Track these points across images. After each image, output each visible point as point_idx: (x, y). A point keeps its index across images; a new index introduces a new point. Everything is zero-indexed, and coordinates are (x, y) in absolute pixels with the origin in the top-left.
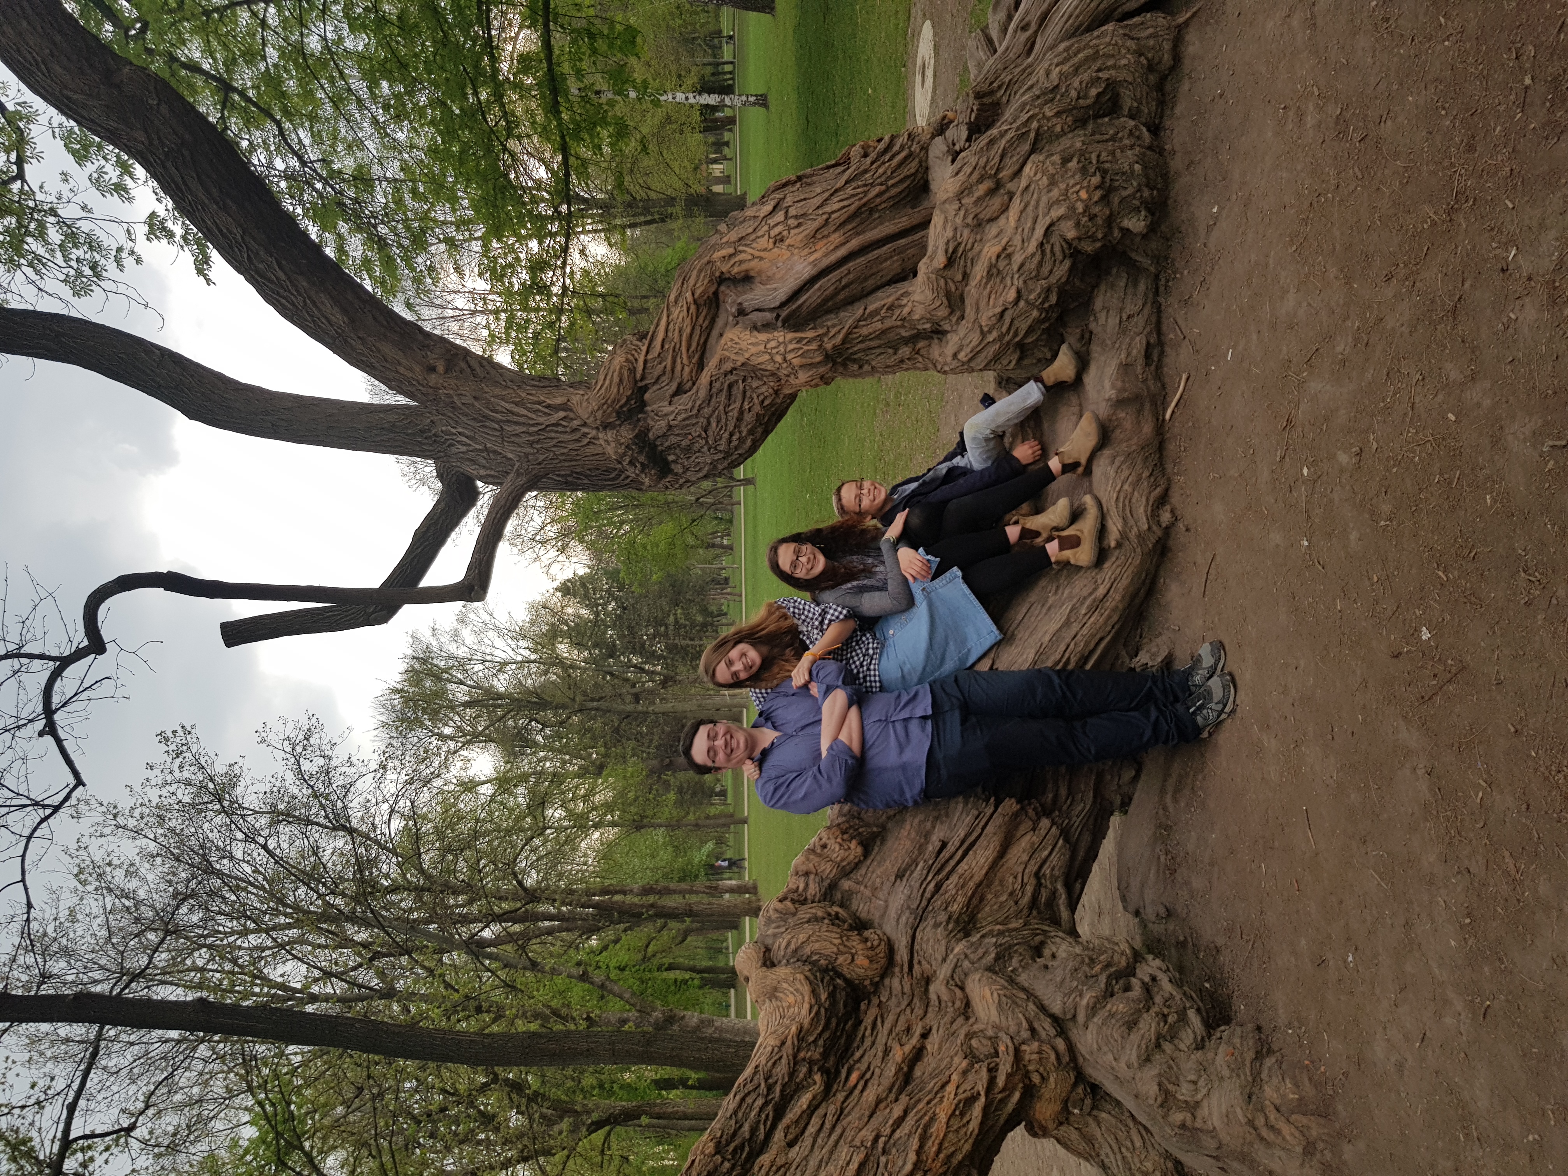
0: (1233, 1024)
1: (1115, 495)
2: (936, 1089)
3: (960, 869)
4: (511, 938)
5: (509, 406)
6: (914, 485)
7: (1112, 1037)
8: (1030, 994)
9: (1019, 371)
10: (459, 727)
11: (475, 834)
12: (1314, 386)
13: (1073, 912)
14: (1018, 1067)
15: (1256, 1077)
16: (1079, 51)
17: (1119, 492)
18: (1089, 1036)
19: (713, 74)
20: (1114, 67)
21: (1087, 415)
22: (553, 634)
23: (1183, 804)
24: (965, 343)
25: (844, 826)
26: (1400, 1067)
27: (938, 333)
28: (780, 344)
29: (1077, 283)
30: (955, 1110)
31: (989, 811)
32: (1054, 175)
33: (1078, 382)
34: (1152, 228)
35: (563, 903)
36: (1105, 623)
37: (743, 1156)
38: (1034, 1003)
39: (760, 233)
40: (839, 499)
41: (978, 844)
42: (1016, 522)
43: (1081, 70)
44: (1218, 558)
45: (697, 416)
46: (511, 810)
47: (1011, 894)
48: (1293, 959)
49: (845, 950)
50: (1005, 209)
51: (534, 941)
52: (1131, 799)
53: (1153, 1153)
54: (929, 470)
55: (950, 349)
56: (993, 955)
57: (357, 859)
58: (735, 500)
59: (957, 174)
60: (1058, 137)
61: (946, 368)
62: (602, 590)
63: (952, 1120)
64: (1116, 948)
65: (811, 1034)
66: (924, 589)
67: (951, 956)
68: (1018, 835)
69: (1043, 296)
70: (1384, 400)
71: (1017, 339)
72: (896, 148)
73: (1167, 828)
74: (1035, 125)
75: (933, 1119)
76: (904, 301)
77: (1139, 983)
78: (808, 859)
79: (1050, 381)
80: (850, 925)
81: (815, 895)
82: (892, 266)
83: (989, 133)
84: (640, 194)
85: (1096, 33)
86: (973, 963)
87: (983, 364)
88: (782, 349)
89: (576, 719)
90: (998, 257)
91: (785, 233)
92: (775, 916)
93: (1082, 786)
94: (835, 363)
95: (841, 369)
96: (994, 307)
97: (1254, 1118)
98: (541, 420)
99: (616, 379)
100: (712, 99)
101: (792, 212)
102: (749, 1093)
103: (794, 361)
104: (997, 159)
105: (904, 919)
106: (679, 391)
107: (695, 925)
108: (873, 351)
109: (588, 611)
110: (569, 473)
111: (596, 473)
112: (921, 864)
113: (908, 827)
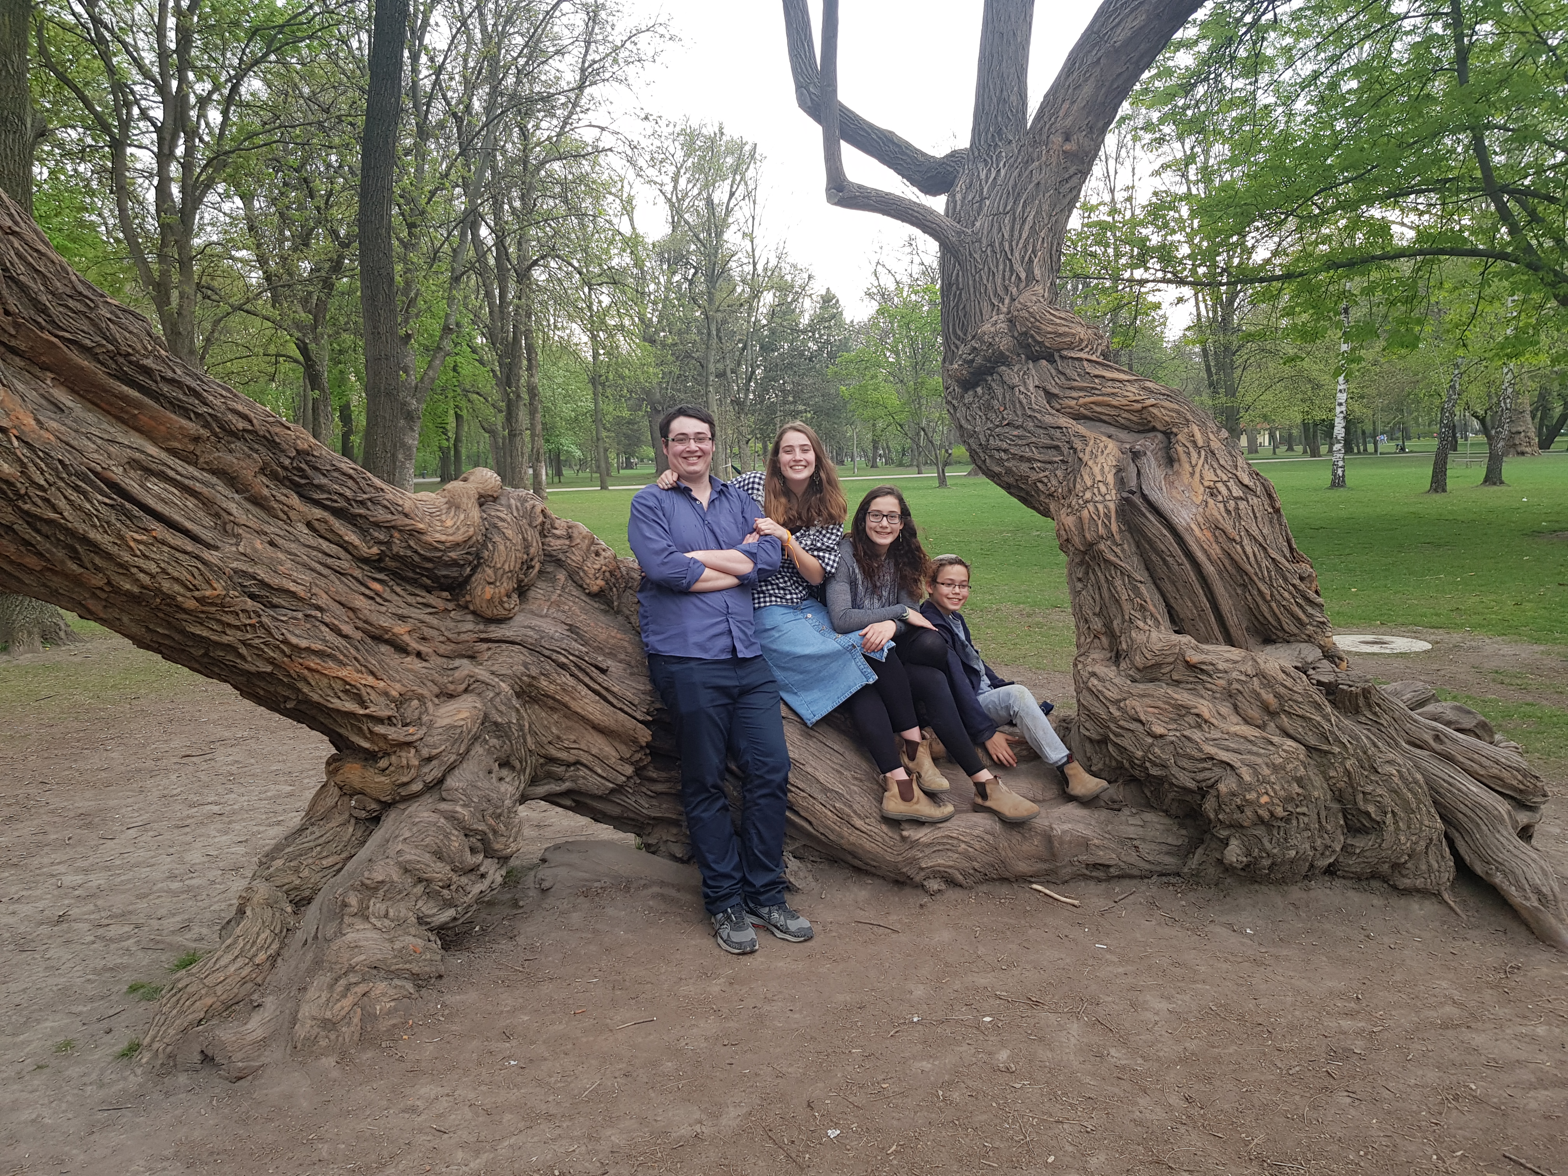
0: (443, 952)
1: (954, 835)
2: (369, 665)
3: (581, 687)
4: (482, 256)
5: (1030, 218)
6: (962, 636)
7: (427, 836)
8: (463, 757)
9: (1077, 738)
10: (687, 194)
11: (581, 216)
12: (1075, 1028)
13: (541, 799)
14: (395, 745)
15: (396, 974)
16: (1415, 794)
17: (957, 839)
18: (426, 814)
19: (1364, 432)
20: (1398, 829)
21: (1034, 807)
22: (783, 288)
23: (651, 903)
24: (1107, 684)
25: (617, 573)
26: (413, 1110)
27: (1117, 657)
28: (1104, 496)
29: (1171, 795)
30: (350, 685)
31: (638, 715)
32: (1284, 769)
34: (1229, 869)
35: (518, 307)
36: (827, 827)
37: (296, 479)
38: (455, 761)
39: (1219, 472)
40: (952, 562)
41: (606, 704)
42: (923, 737)
43: (1394, 796)
44: (894, 936)
45: (1024, 414)
46: (607, 251)
47: (559, 738)
48: (508, 1009)
49: (499, 576)
50: (1247, 721)
51: (480, 280)
52: (654, 853)
53: (317, 877)
55: (1100, 669)
56: (500, 720)
57: (553, 95)
58: (923, 468)
59: (1284, 672)
60: (1324, 774)
61: (1080, 666)
62: (829, 335)
63: (340, 682)
64: (511, 839)
65: (416, 543)
67: (497, 680)
68: (616, 744)
69: (1158, 761)
70: (1065, 1094)
71: (1111, 736)
72: (1310, 610)
73: (627, 889)
74: (1337, 750)
75: (342, 664)
76: (1149, 622)
77: (479, 861)
78: (584, 538)
80: (523, 581)
81: (550, 546)
82: (1186, 609)
83: (1327, 703)
84: (1238, 361)
85: (1433, 810)
86: (491, 700)
87: (1085, 703)
88: (1099, 498)
89: (698, 314)
90: (1198, 715)
91: (1220, 498)
92: (528, 505)
93: (664, 806)
94: (1085, 553)
95: (1077, 560)
96: (1146, 712)
97: (356, 972)
98: (1017, 254)
99: (1062, 330)
100: (1339, 431)
101: (1242, 505)
102: (357, 483)
103: (1086, 511)
104: (1300, 712)
105: (531, 633)
106: (1050, 396)
107: (501, 441)
108: (1097, 591)
109: (807, 322)
110: (961, 286)
111: (961, 314)
112: (584, 649)
113: (619, 636)
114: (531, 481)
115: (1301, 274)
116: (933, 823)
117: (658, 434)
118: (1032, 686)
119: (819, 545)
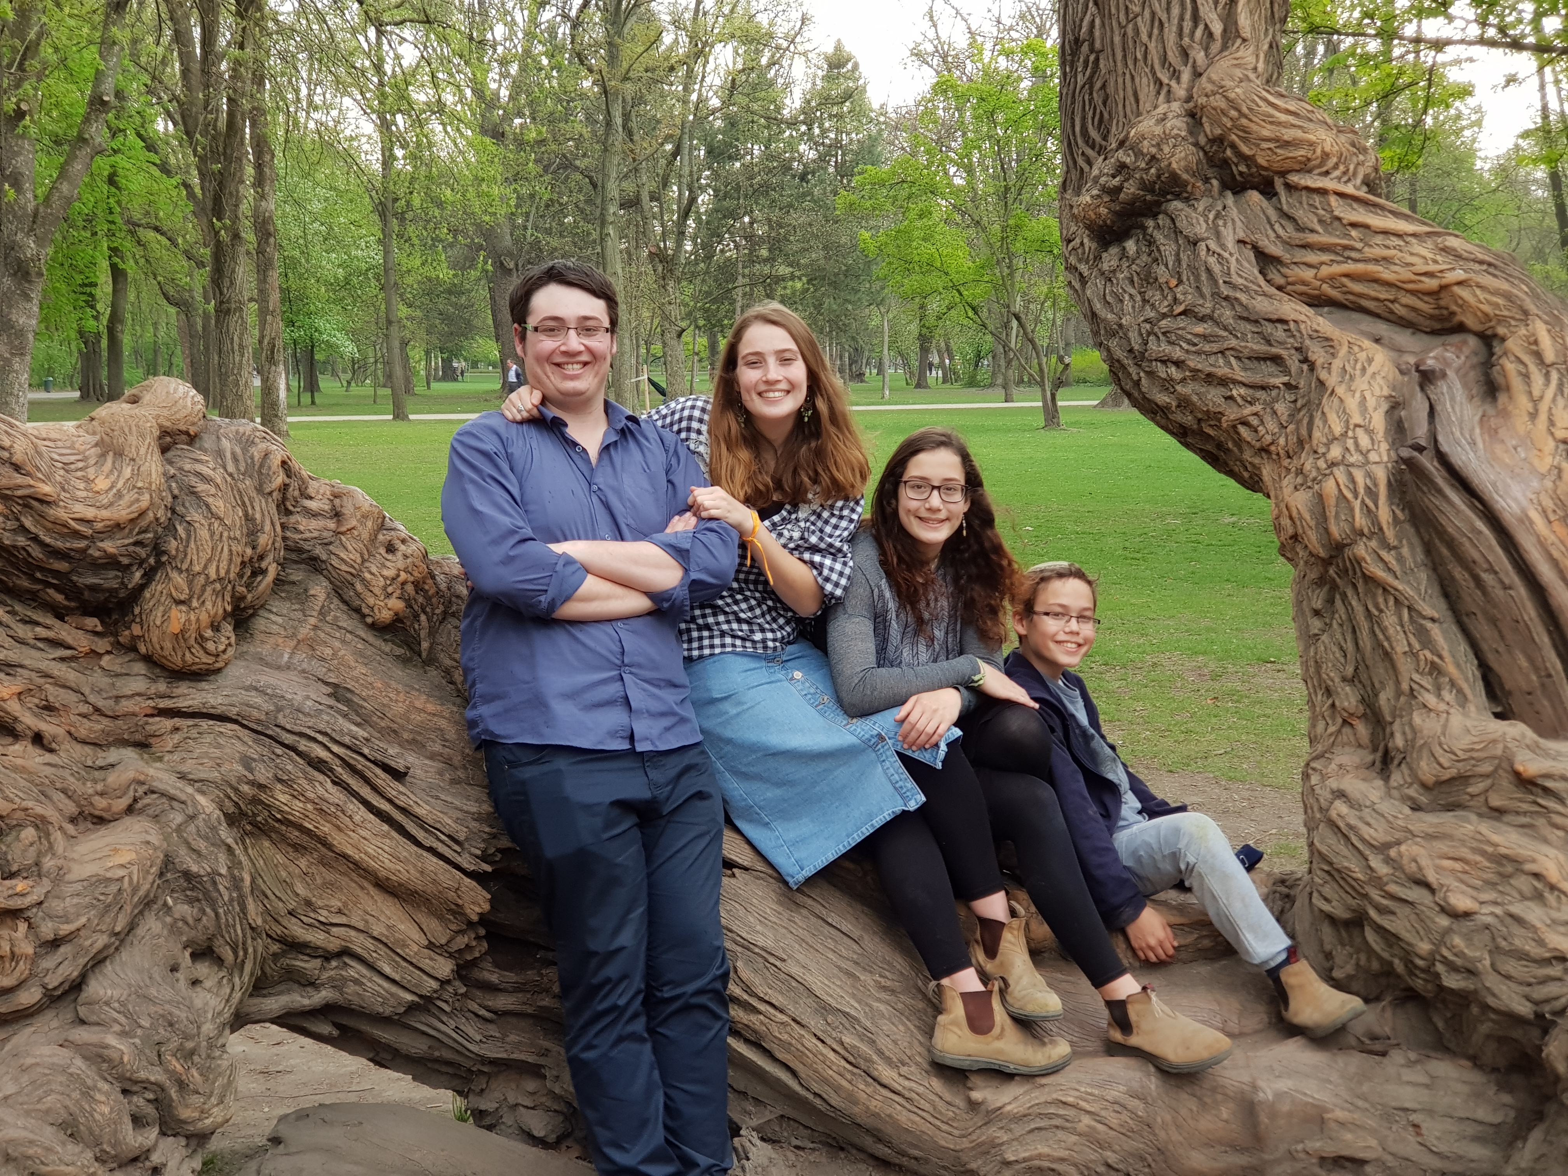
1: (1070, 1100)
3: (353, 806)
6: (1082, 717)
7: (47, 1093)
8: (122, 938)
9: (1306, 915)
13: (273, 1021)
17: (1076, 1107)
18: (46, 1050)
22: (752, 38)
24: (1367, 813)
25: (428, 586)
27: (1385, 761)
28: (1365, 454)
29: (1485, 1028)
31: (466, 861)
35: (237, 63)
36: (826, 1081)
38: (106, 947)
40: (1061, 575)
41: (402, 840)
42: (1013, 913)
45: (1216, 294)
47: (308, 903)
49: (197, 589)
52: (490, 1128)
54: (1113, 748)
55: (1353, 785)
56: (194, 868)
58: (1015, 391)
61: (1314, 779)
62: (839, 131)
64: (214, 1100)
65: (36, 522)
66: (881, 738)
67: (190, 790)
68: (420, 917)
69: (1459, 962)
71: (1372, 913)
76: (1447, 695)
77: (149, 1143)
78: (365, 517)
80: (243, 598)
81: (297, 531)
82: (1517, 672)
86: (179, 829)
87: (1324, 849)
88: (1355, 458)
89: (587, 84)
90: (1537, 876)
92: (256, 452)
93: (513, 1038)
94: (1327, 562)
95: (1313, 575)
96: (1438, 869)
99: (1288, 134)
103: (1331, 483)
105: (258, 700)
106: (1265, 260)
107: (199, 322)
108: (1349, 637)
109: (798, 104)
110: (1098, 45)
111: (1098, 98)
112: (361, 733)
113: (430, 708)
114: (258, 400)
116: (1029, 1076)
117: (506, 315)
118: (1221, 814)
119: (814, 539)
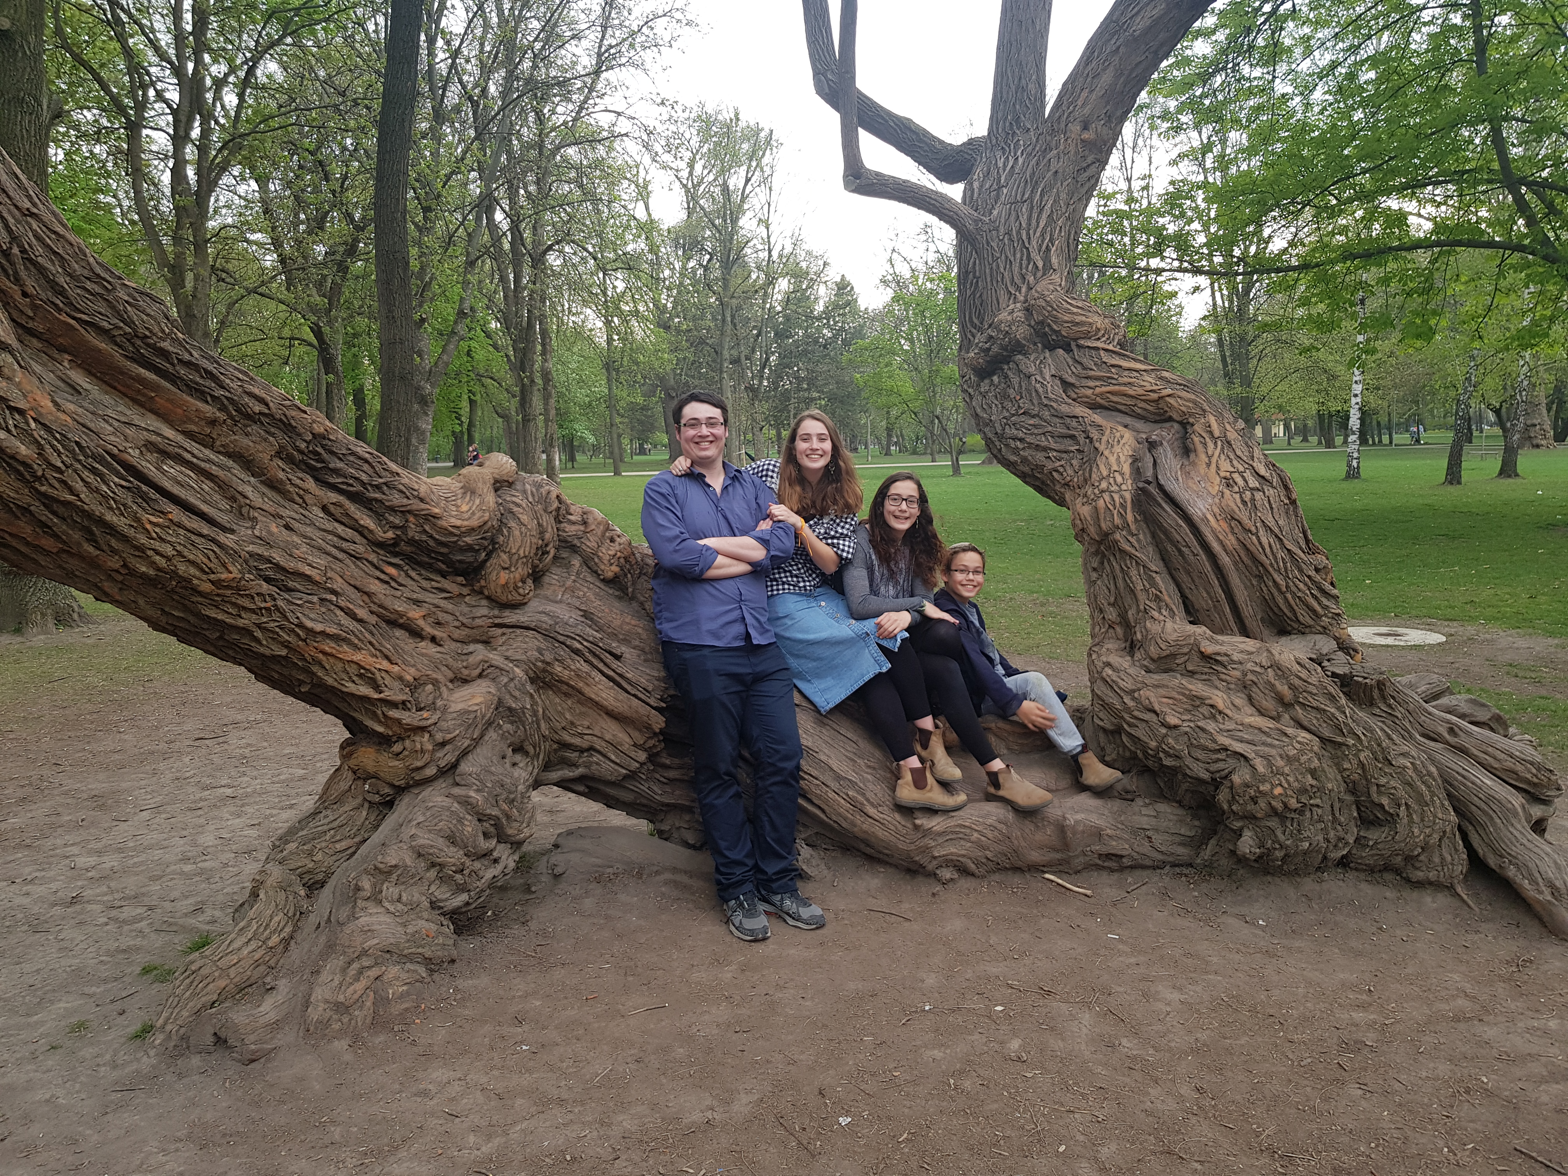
0: (455, 936)
1: (967, 824)
2: (384, 650)
3: (595, 673)
4: (497, 240)
5: (1048, 207)
7: (440, 821)
8: (477, 742)
9: (1092, 727)
10: (702, 180)
11: (596, 200)
12: (1086, 1017)
13: (555, 785)
14: (409, 730)
15: (407, 958)
16: (1429, 787)
17: (970, 828)
18: (439, 799)
19: (1379, 423)
20: (1411, 821)
21: (1048, 796)
22: (798, 275)
23: (663, 889)
24: (1121, 674)
25: (632, 559)
26: (425, 1093)
27: (1131, 647)
28: (1120, 486)
29: (1185, 786)
30: (364, 668)
31: (652, 702)
32: (1298, 760)
33: (1084, 788)
34: (1241, 860)
35: (532, 292)
36: (840, 815)
37: (312, 462)
38: (469, 746)
39: (1235, 462)
41: (620, 691)
42: (937, 727)
43: (1408, 788)
44: (907, 924)
45: (1040, 403)
46: (621, 237)
47: (572, 723)
48: (520, 994)
49: (514, 561)
50: (1261, 713)
51: (494, 264)
52: (666, 839)
53: (329, 861)
55: (1114, 659)
56: (514, 705)
57: (570, 79)
58: (937, 456)
59: (1299, 663)
60: (1338, 765)
61: (1094, 657)
62: (843, 322)
63: (355, 666)
64: (525, 825)
65: (432, 528)
67: (511, 665)
68: (630, 730)
69: (1171, 752)
70: (1076, 1084)
71: (1125, 726)
72: (1325, 602)
73: (640, 875)
74: (1351, 742)
75: (356, 647)
76: (1164, 612)
77: (492, 847)
78: (599, 524)
79: (1084, 760)
80: (538, 566)
81: (565, 531)
82: (1201, 599)
83: (1341, 695)
84: (1254, 351)
85: (1446, 803)
86: (505, 685)
87: (1099, 693)
88: (1114, 488)
89: (712, 300)
90: (1212, 706)
91: (1236, 489)
92: (544, 491)
93: (678, 792)
94: (1100, 543)
95: (1092, 549)
96: (1160, 703)
97: (369, 955)
98: (1034, 243)
99: (1078, 319)
100: (1354, 422)
101: (1258, 495)
102: (373, 467)
103: (1102, 501)
104: (1315, 703)
105: (545, 618)
106: (1066, 385)
107: (514, 425)
108: (1112, 581)
109: (821, 309)
110: (978, 274)
111: (978, 302)
112: (598, 635)
113: (633, 622)
114: (545, 466)
115: (1317, 265)
